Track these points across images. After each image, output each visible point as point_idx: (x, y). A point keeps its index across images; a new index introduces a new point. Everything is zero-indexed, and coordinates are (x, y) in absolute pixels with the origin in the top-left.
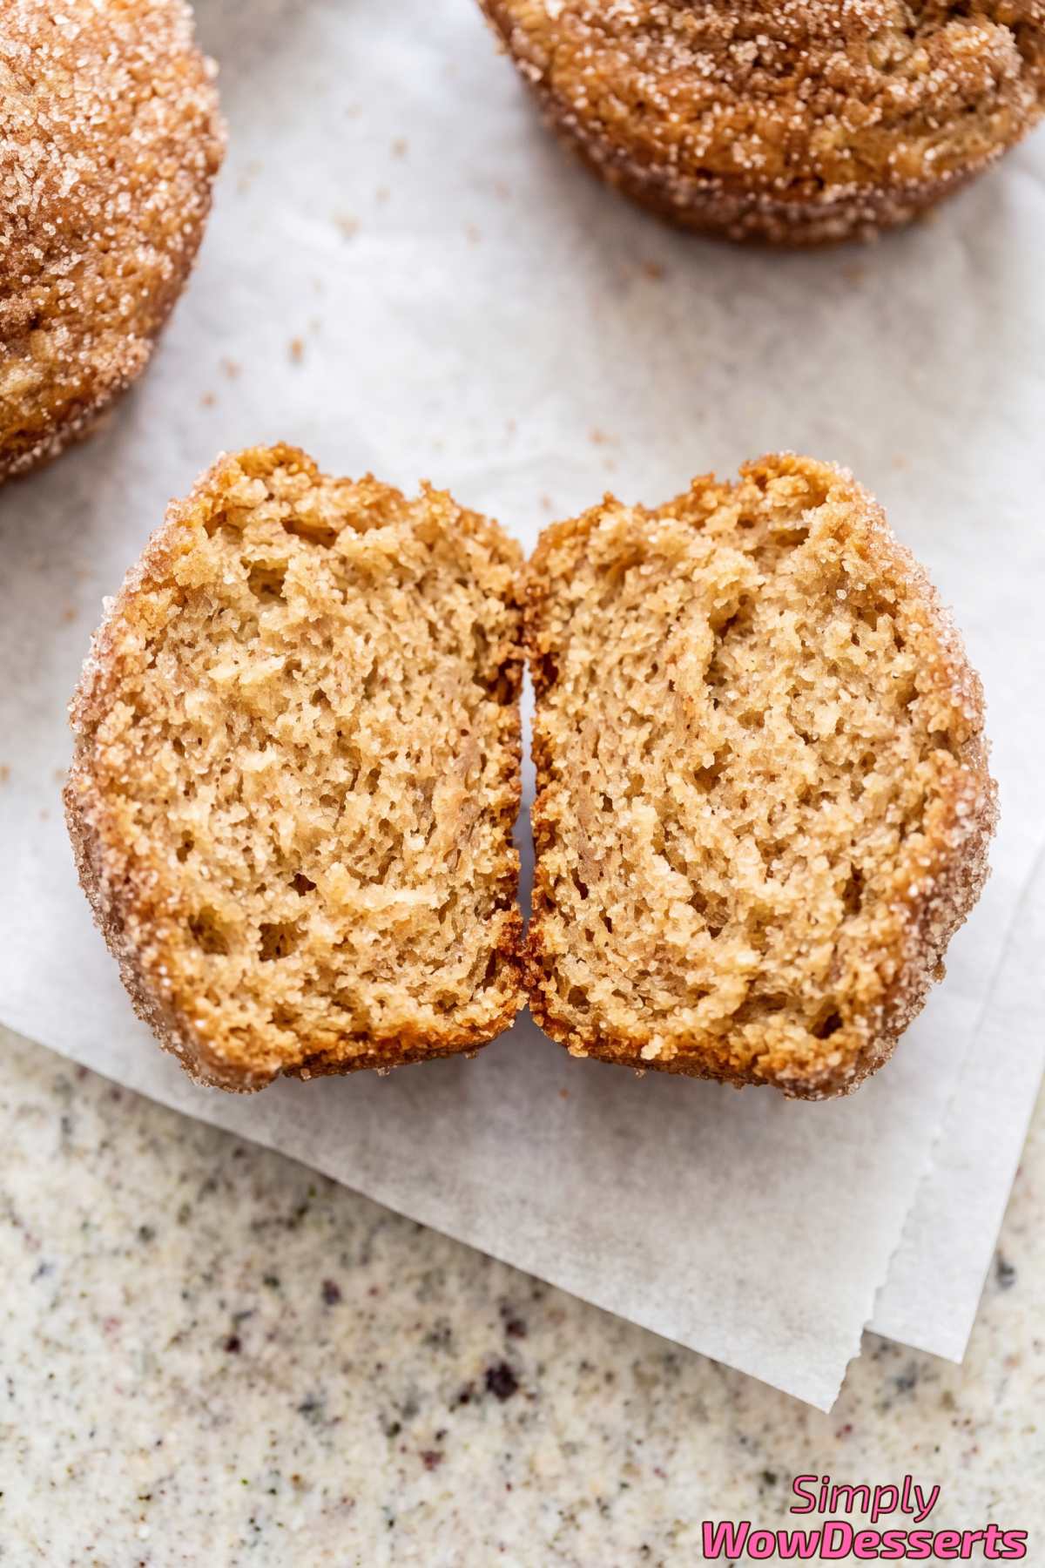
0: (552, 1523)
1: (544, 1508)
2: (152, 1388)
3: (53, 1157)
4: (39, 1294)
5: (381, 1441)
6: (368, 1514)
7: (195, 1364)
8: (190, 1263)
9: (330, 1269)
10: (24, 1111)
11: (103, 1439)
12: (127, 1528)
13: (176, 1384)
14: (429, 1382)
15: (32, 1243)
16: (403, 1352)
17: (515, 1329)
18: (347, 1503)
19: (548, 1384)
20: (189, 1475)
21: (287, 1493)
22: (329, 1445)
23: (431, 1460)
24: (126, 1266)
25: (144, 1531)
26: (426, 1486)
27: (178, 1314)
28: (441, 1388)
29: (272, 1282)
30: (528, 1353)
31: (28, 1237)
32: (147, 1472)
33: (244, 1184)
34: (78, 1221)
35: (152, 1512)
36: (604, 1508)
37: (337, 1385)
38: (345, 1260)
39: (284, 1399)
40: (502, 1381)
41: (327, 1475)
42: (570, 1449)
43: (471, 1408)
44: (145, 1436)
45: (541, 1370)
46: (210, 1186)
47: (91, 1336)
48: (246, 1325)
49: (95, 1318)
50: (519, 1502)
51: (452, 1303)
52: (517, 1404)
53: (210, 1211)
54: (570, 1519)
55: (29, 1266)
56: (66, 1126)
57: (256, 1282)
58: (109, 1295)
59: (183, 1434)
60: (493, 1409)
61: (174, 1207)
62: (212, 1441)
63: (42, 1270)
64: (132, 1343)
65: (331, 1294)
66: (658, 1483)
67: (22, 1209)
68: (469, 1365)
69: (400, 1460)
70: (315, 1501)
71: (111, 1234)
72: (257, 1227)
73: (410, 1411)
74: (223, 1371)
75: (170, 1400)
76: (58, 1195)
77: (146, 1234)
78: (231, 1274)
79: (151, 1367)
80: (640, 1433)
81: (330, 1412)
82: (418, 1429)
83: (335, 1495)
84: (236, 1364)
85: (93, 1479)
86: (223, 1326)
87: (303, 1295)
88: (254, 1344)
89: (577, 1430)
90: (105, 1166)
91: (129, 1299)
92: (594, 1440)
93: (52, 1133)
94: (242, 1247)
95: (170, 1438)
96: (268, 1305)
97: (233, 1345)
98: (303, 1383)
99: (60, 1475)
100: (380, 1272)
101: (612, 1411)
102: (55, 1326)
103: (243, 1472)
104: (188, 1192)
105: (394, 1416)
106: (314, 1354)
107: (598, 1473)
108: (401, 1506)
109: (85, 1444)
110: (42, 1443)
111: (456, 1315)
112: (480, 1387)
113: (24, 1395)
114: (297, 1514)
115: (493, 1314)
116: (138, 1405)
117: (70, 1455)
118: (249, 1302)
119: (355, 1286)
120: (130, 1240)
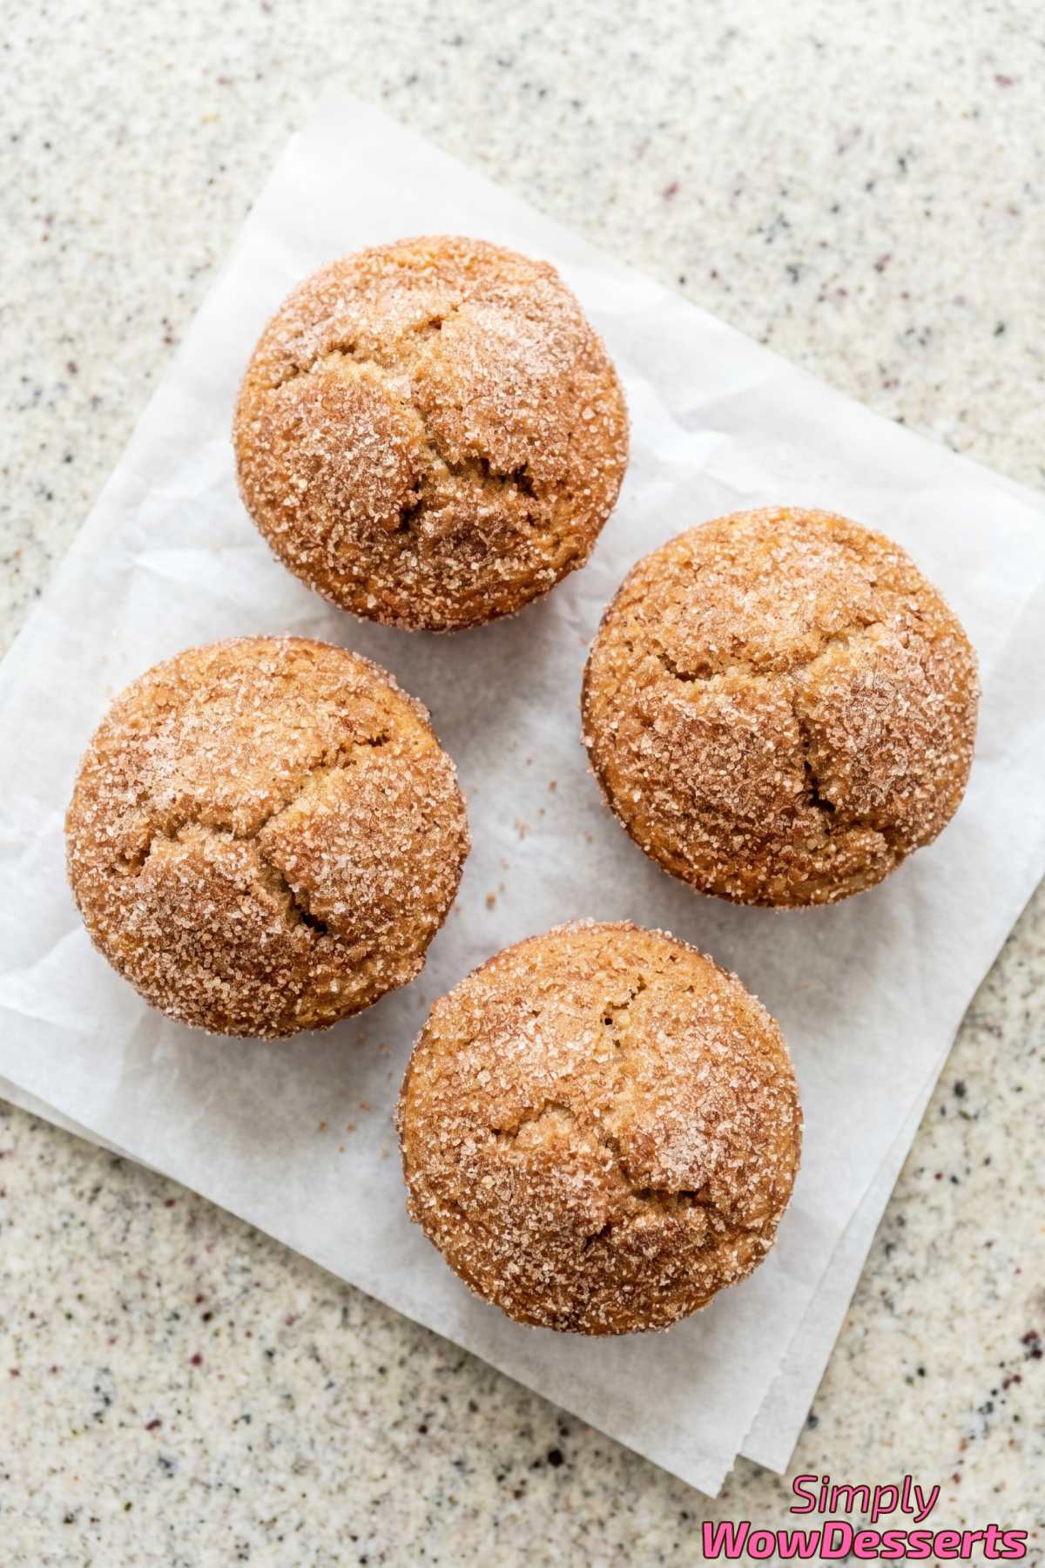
0: (575, 1530)
1: (572, 1522)
2: (382, 1447)
3: (338, 1328)
4: (329, 1396)
5: (493, 1482)
6: (485, 1519)
7: (403, 1438)
8: (404, 1386)
9: (473, 1394)
10: (325, 1303)
11: (356, 1471)
12: (364, 1517)
13: (395, 1448)
14: (519, 1455)
15: (326, 1371)
16: (506, 1440)
17: (564, 1432)
18: (476, 1513)
19: (579, 1461)
20: (398, 1494)
21: (446, 1504)
22: (467, 1482)
23: (518, 1494)
24: (371, 1386)
25: (374, 1518)
26: (514, 1507)
27: (396, 1412)
28: (525, 1459)
29: (444, 1399)
30: (570, 1444)
31: (324, 1368)
32: (377, 1490)
33: (433, 1349)
34: (348, 1361)
35: (378, 1509)
36: (601, 1524)
37: (473, 1453)
38: (481, 1391)
39: (445, 1458)
40: (555, 1458)
41: (466, 1498)
42: (587, 1494)
43: (540, 1471)
44: (377, 1472)
45: (575, 1453)
46: (415, 1349)
47: (353, 1420)
48: (431, 1420)
49: (355, 1411)
50: (561, 1518)
51: (535, 1416)
52: (563, 1470)
53: (416, 1362)
54: (584, 1529)
55: (323, 1382)
56: (345, 1312)
57: (436, 1398)
58: (363, 1400)
59: (395, 1472)
60: (551, 1472)
61: (397, 1358)
62: (410, 1477)
63: (331, 1385)
64: (373, 1424)
65: (473, 1408)
66: (628, 1514)
67: (322, 1352)
68: (539, 1449)
69: (503, 1493)
70: (459, 1510)
71: (365, 1369)
72: (439, 1371)
73: (509, 1469)
74: (418, 1443)
75: (391, 1454)
76: (339, 1348)
77: (382, 1370)
78: (424, 1394)
79: (381, 1437)
80: (622, 1488)
81: (470, 1466)
82: (513, 1479)
83: (469, 1510)
84: (423, 1439)
85: (350, 1492)
86: (419, 1419)
87: (459, 1407)
88: (433, 1431)
89: (591, 1485)
90: (363, 1335)
91: (373, 1401)
92: (600, 1490)
93: (337, 1316)
94: (430, 1380)
95: (390, 1473)
96: (441, 1411)
97: (423, 1430)
98: (457, 1452)
99: (334, 1488)
100: (498, 1399)
101: (609, 1478)
102: (335, 1413)
103: (426, 1492)
104: (405, 1351)
105: (501, 1471)
106: (464, 1437)
107: (600, 1507)
108: (502, 1516)
109: (346, 1474)
110: (326, 1471)
111: (536, 1423)
112: (545, 1460)
113: (318, 1446)
114: (450, 1517)
115: (553, 1424)
116: (375, 1456)
117: (340, 1478)
118: (432, 1408)
119: (485, 1404)
120: (375, 1373)
